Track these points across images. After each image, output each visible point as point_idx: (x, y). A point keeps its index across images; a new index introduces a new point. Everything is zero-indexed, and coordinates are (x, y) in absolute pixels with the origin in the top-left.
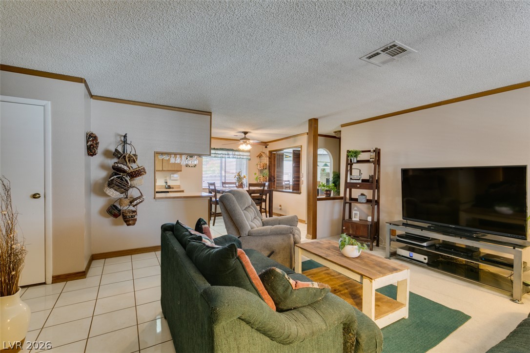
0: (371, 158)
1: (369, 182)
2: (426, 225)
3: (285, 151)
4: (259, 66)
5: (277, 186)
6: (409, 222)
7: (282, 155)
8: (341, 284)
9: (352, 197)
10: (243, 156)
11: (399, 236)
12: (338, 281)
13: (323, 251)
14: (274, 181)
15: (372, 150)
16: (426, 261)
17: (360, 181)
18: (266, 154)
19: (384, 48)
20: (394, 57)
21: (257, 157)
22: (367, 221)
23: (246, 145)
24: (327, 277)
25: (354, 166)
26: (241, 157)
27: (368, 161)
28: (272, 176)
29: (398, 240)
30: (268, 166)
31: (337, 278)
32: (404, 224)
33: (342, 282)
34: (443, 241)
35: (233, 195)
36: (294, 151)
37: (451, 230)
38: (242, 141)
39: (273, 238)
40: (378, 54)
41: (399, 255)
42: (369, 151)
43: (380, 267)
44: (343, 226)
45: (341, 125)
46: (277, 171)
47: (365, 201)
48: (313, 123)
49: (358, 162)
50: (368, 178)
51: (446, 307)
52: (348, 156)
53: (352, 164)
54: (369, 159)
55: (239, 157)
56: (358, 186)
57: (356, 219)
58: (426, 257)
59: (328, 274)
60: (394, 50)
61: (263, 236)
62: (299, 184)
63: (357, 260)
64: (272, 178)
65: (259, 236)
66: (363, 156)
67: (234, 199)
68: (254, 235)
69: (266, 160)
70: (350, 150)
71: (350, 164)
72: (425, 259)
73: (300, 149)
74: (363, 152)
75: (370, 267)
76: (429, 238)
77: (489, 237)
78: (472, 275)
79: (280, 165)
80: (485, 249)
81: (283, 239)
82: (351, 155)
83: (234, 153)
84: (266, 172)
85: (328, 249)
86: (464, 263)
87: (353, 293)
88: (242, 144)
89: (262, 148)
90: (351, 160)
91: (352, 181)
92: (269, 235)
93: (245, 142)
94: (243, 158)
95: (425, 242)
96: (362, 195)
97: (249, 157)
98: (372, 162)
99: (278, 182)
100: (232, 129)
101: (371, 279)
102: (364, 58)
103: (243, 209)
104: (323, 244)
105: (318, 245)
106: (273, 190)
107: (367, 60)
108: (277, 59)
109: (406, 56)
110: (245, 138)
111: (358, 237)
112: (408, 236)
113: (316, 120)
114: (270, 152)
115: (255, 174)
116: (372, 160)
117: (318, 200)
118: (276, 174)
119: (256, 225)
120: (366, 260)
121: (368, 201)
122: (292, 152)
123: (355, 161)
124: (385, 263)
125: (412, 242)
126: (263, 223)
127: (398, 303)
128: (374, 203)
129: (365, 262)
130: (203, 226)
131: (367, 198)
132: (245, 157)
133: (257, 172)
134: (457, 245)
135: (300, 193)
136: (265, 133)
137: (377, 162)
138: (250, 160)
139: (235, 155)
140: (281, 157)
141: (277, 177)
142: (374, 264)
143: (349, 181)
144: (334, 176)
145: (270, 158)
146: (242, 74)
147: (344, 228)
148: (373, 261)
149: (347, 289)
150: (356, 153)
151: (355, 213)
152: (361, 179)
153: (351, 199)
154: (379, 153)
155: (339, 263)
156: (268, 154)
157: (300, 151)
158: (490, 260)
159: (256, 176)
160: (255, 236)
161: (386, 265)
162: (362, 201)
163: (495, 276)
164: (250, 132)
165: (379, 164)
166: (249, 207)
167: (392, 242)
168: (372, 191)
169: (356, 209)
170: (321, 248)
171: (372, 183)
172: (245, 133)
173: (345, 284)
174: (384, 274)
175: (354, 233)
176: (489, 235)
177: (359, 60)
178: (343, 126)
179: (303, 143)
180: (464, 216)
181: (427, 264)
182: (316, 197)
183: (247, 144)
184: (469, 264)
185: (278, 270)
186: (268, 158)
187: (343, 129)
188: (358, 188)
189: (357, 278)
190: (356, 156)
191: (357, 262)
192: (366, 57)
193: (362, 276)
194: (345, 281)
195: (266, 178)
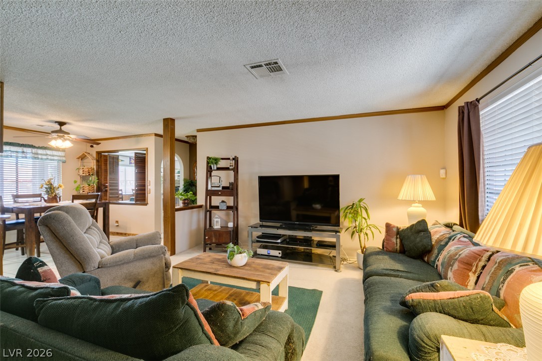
0: (230, 166)
1: (229, 189)
2: (278, 225)
3: (120, 153)
4: (124, 36)
5: (110, 197)
6: (264, 224)
7: (117, 158)
8: (227, 296)
9: (212, 205)
10: (53, 156)
11: (258, 237)
12: (223, 294)
13: (207, 266)
14: (106, 191)
15: (231, 158)
16: (280, 255)
17: (220, 189)
18: (91, 155)
19: (267, 63)
20: (272, 74)
21: (78, 158)
22: (228, 227)
23: (63, 141)
24: (210, 293)
25: (214, 173)
26: (50, 157)
27: (227, 169)
28: (101, 184)
29: (258, 241)
30: (95, 171)
31: (221, 292)
32: (262, 226)
33: (227, 293)
34: (289, 235)
35: (67, 212)
36: (136, 153)
37: (296, 226)
38: (55, 135)
39: (138, 264)
40: (260, 66)
41: (259, 254)
42: (229, 159)
43: (269, 269)
44: (205, 236)
45: (197, 130)
46: (110, 178)
47: (226, 208)
48: (169, 123)
49: (218, 169)
50: (228, 185)
51: (306, 289)
52: (208, 163)
53: (212, 171)
54: (229, 166)
55: (44, 157)
56: (220, 193)
57: (217, 226)
58: (280, 252)
59: (210, 290)
60: (274, 67)
61: (123, 264)
62: (145, 194)
63: (247, 268)
64: (103, 188)
65: (117, 265)
66: (222, 164)
67: (70, 218)
68: (108, 265)
69: (92, 164)
70: (210, 157)
71: (209, 171)
72: (280, 253)
73: (145, 152)
74: (222, 159)
75: (261, 271)
76: (280, 235)
77: (319, 227)
78: (307, 258)
79: (115, 171)
80: (316, 237)
81: (153, 263)
82: (212, 162)
83: (34, 150)
84: (94, 179)
85: (212, 262)
86: (303, 250)
87: (242, 302)
88: (55, 139)
89: (86, 148)
90: (211, 166)
91: (213, 189)
92: (132, 261)
93: (60, 137)
94: (53, 160)
95: (279, 239)
96: (223, 202)
97: (64, 159)
98: (232, 169)
99: (111, 191)
100: (37, 115)
101: (269, 282)
102: (248, 67)
103: (85, 231)
104: (204, 259)
105: (199, 261)
106: (109, 203)
107: (250, 69)
108: (154, 34)
109: (280, 76)
110: (60, 131)
111: (221, 245)
112: (264, 236)
113: (173, 120)
114: (99, 153)
115: (75, 182)
116: (231, 167)
117: (176, 211)
118: (108, 181)
119: (105, 251)
120: (254, 266)
121: (229, 208)
122: (133, 155)
123: (215, 168)
124: (270, 265)
125: (266, 241)
126: (112, 247)
127: (280, 297)
128: (234, 208)
129: (254, 267)
130: (40, 270)
131: (227, 205)
132: (56, 158)
133: (79, 180)
134: (298, 237)
135: (146, 204)
136: (94, 128)
137: (236, 170)
138: (64, 162)
139: (37, 154)
140: (115, 161)
141: (110, 186)
142: (262, 268)
143: (209, 188)
144: (185, 183)
145: (98, 161)
146: (91, 38)
147: (207, 237)
148: (259, 265)
149: (235, 300)
150: (216, 160)
151: (216, 221)
152: (221, 186)
153: (211, 207)
154: (238, 161)
155: (233, 275)
156: (95, 155)
157: (145, 154)
158: (321, 245)
159: (77, 185)
160: (109, 267)
161: (271, 266)
162: (223, 208)
163: (320, 256)
164: (69, 123)
165: (237, 172)
166: (89, 228)
167: (253, 244)
168: (233, 197)
169: (217, 216)
170: (205, 264)
171: (231, 190)
172: (61, 124)
173: (231, 295)
174: (276, 275)
175: (217, 241)
176: (318, 226)
177: (243, 67)
178: (199, 131)
179: (150, 146)
180: (294, 213)
181: (281, 257)
182: (174, 206)
183: (66, 140)
184: (306, 251)
185: (229, 303)
186: (95, 161)
187: (199, 135)
188: (220, 195)
189: (253, 285)
190: (216, 163)
191: (247, 270)
192: (251, 66)
193: (259, 282)
194: (229, 292)
195: (94, 187)
